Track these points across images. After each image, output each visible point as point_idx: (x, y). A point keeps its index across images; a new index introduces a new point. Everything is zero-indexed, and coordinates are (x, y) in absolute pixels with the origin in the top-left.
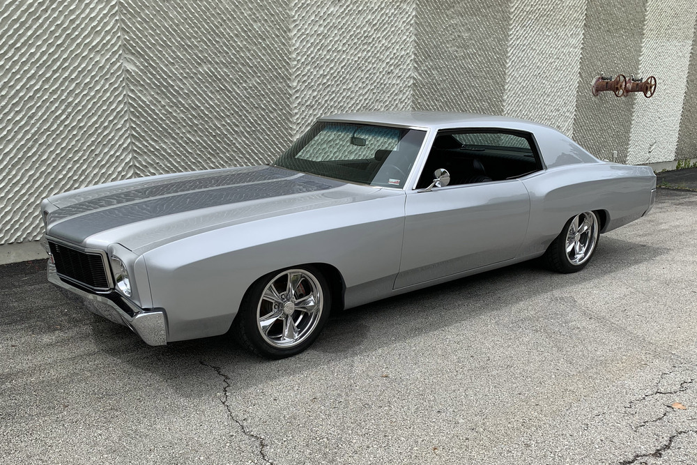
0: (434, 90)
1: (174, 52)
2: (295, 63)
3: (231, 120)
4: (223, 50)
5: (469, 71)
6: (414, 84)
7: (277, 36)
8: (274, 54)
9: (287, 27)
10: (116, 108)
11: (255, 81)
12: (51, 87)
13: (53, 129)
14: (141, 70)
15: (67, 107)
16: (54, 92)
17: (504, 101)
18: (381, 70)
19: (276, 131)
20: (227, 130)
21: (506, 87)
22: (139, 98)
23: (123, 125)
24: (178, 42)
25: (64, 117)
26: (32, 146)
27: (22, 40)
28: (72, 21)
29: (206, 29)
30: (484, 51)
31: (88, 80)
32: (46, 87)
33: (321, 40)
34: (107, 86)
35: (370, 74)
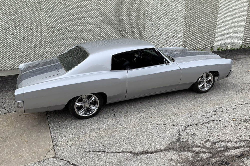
0: (192, 20)
1: (112, 14)
2: (147, 14)
3: (127, 31)
4: (126, 12)
5: (204, 13)
6: (185, 18)
7: (142, 7)
8: (140, 12)
9: (144, 5)
10: (97, 29)
11: (135, 20)
12: (81, 24)
13: (81, 35)
14: (104, 19)
15: (85, 29)
16: (82, 26)
17: (217, 22)
18: (174, 14)
19: (140, 34)
20: (126, 34)
21: (218, 17)
22: (103, 26)
23: (99, 33)
24: (114, 11)
25: (84, 32)
26: (76, 39)
27: (75, 13)
28: (87, 8)
29: (121, 7)
30: (210, 7)
31: (90, 22)
32: (80, 24)
33: (155, 7)
34: (95, 23)
35: (170, 16)
